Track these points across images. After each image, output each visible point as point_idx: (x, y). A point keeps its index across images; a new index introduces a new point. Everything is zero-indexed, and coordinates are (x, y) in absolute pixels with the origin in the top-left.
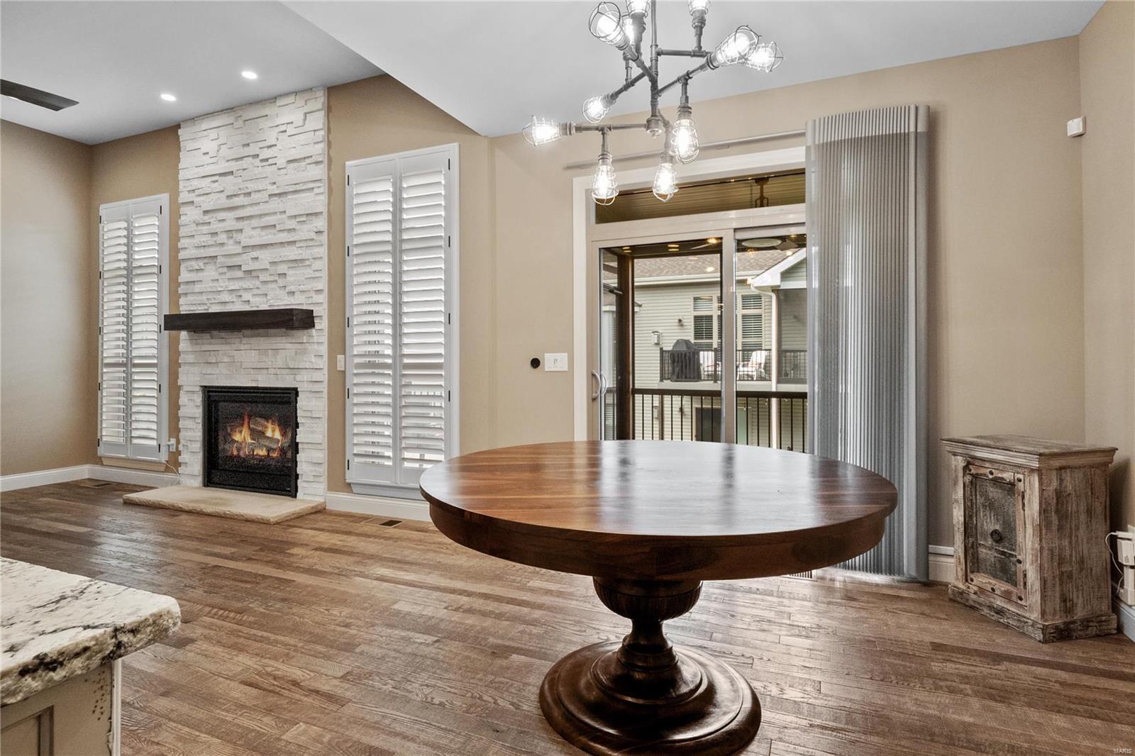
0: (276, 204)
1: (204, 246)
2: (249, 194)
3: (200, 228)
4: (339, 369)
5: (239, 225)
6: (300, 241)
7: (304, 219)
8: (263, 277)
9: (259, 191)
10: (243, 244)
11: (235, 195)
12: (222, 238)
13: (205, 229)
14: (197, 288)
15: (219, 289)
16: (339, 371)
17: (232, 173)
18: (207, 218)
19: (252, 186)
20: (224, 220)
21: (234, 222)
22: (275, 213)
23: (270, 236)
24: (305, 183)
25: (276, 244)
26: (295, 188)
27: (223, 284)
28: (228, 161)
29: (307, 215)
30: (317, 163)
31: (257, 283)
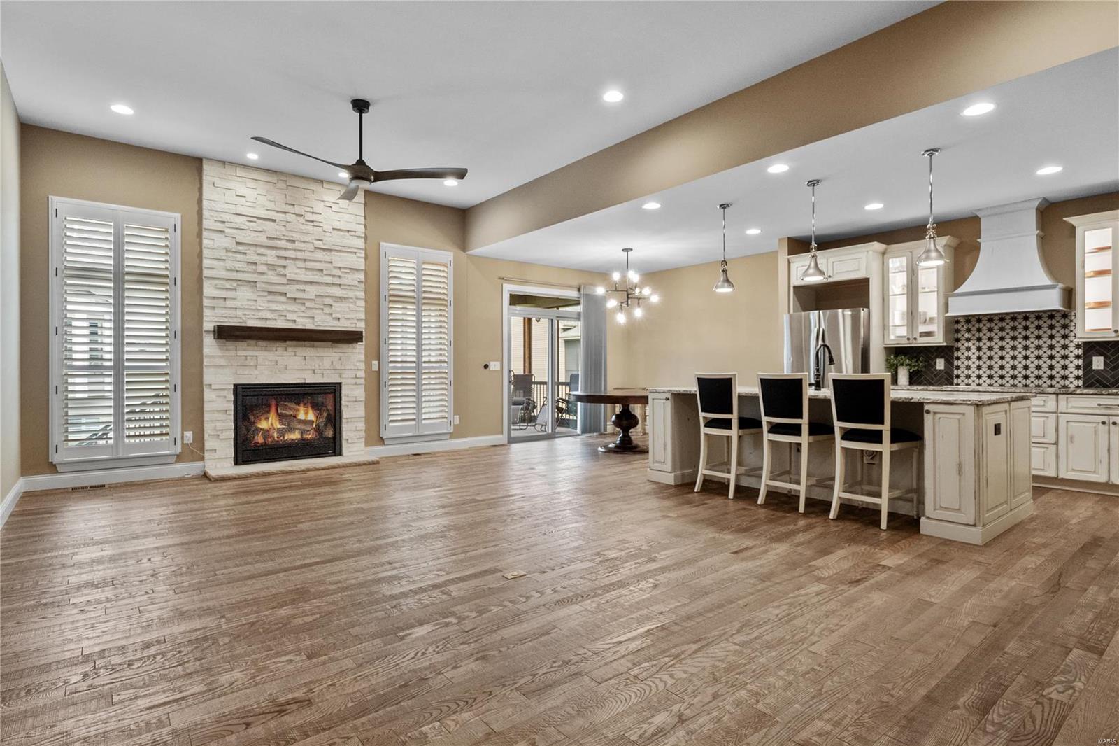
0: (319, 255)
1: (237, 271)
2: (294, 241)
3: (230, 254)
4: (373, 369)
5: (283, 262)
6: (345, 285)
7: (348, 271)
8: (308, 304)
9: (304, 242)
10: (288, 278)
11: (276, 238)
12: (262, 268)
13: (239, 257)
14: (229, 303)
15: (259, 308)
16: (374, 371)
17: (274, 221)
18: (241, 248)
19: (296, 236)
20: (264, 255)
21: (276, 259)
22: (321, 262)
23: (316, 277)
24: (349, 247)
25: (321, 283)
26: (340, 248)
27: (262, 304)
28: (267, 210)
29: (351, 269)
30: (359, 237)
31: (303, 308)
